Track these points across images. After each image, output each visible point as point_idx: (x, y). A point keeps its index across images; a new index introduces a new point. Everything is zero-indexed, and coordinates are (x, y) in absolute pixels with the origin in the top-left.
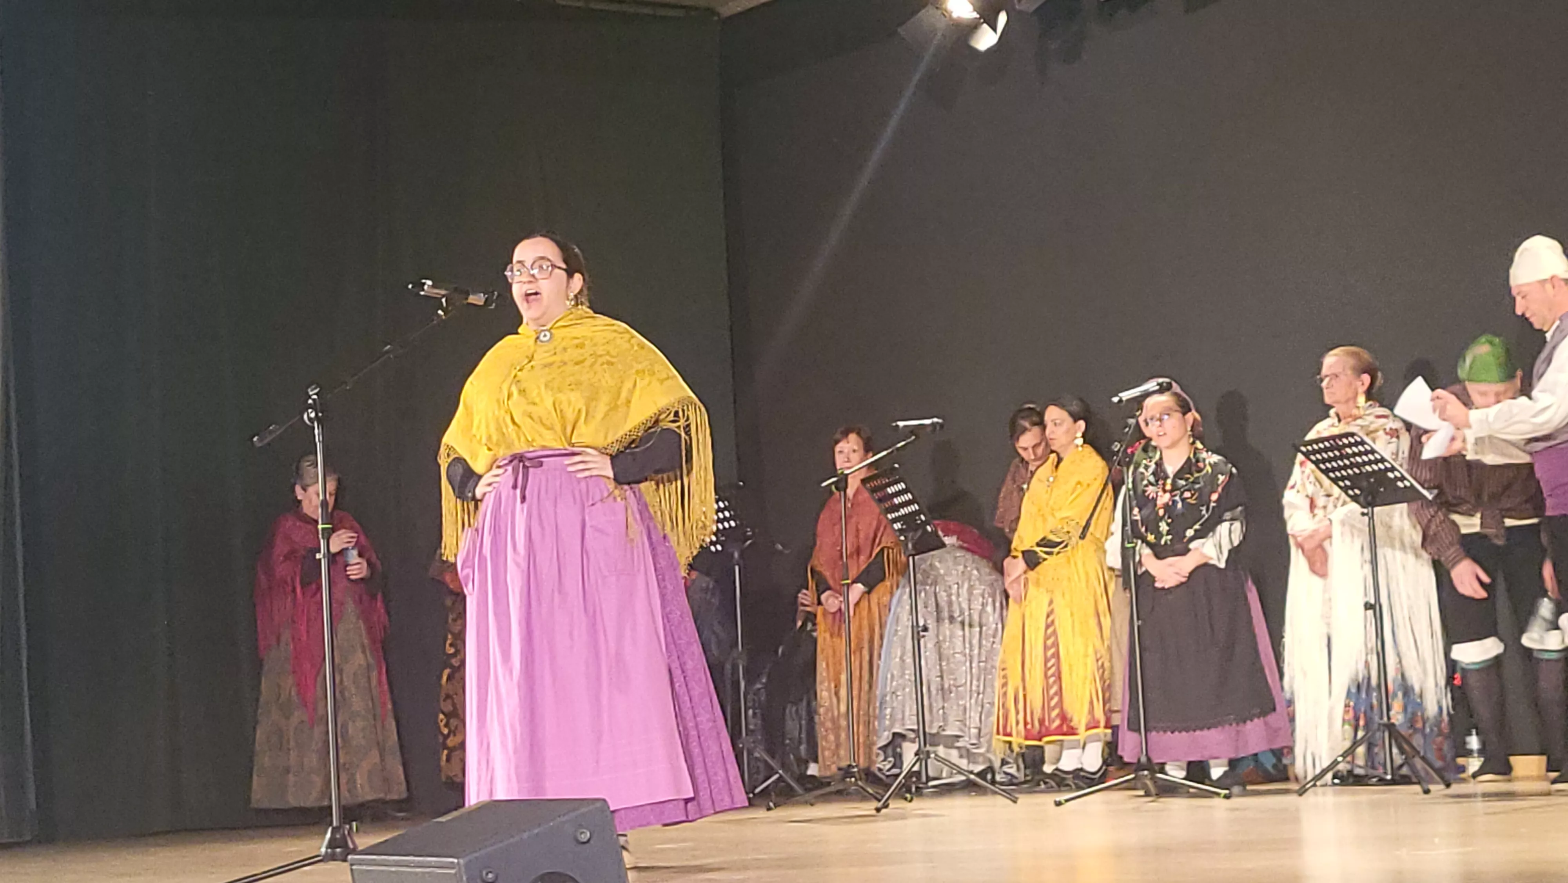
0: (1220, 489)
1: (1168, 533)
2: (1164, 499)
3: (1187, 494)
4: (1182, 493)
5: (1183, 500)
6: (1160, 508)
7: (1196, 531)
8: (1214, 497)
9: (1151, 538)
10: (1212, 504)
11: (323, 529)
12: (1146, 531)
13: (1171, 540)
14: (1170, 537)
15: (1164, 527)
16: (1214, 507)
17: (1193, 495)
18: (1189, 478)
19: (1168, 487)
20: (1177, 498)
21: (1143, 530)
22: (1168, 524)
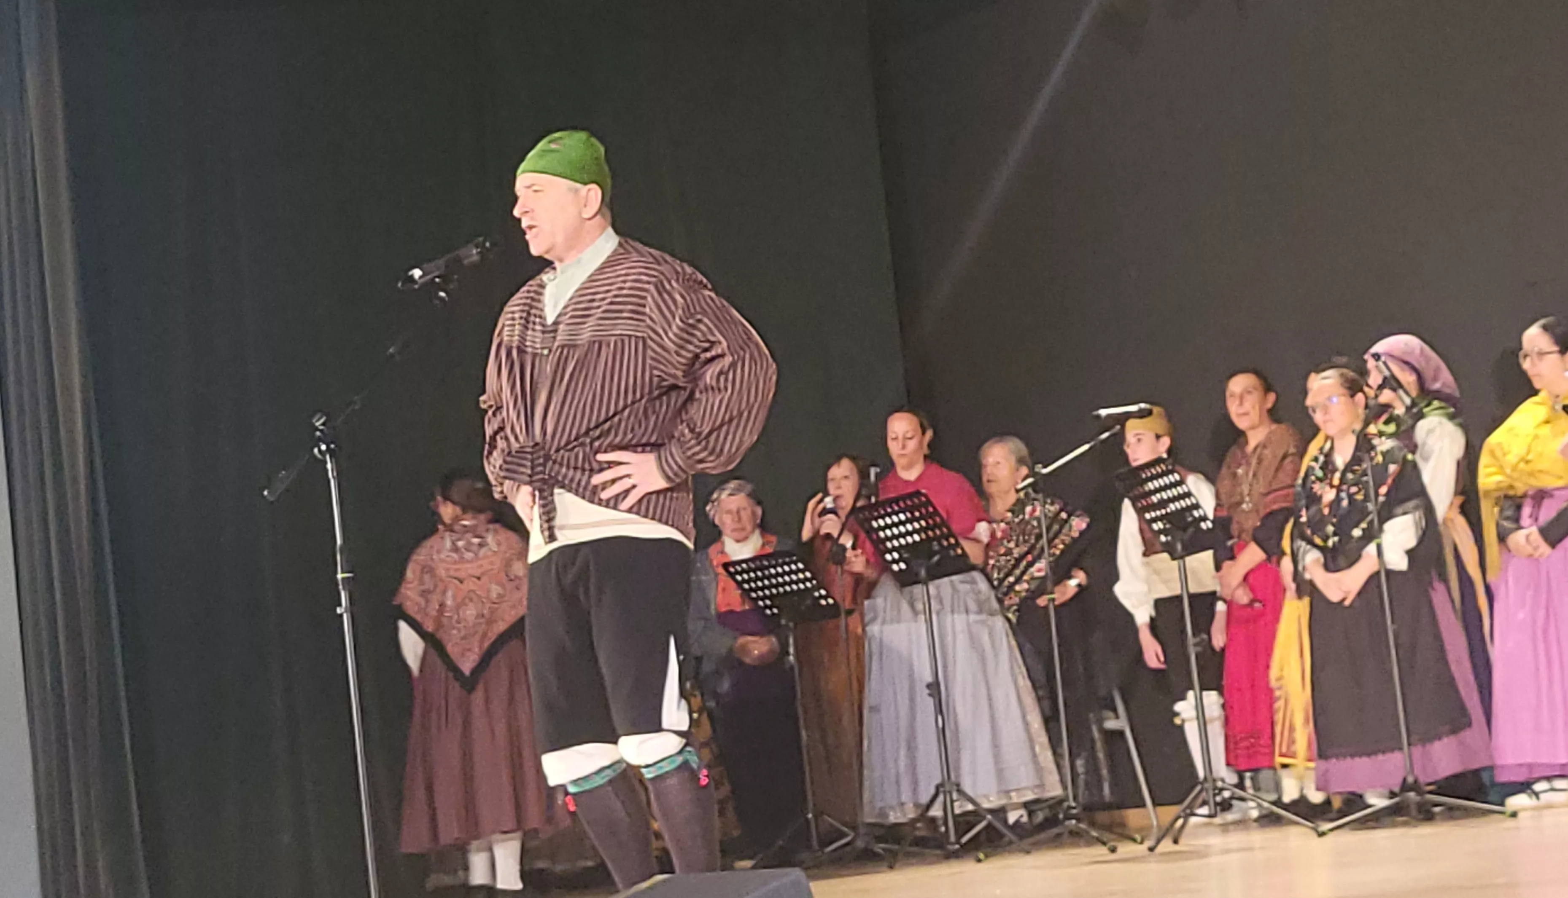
0: (1390, 481)
1: (1335, 534)
2: (1329, 495)
3: (1354, 489)
4: (1349, 489)
5: (1350, 496)
6: (1326, 506)
7: (1364, 530)
8: (1383, 490)
9: (1318, 541)
10: (1381, 499)
11: (343, 579)
12: (1313, 533)
13: (1340, 541)
14: (1336, 539)
15: (1330, 529)
16: (1384, 503)
17: (1360, 490)
18: (1357, 470)
19: (1336, 482)
20: (1343, 495)
21: (1309, 532)
22: (1334, 525)
